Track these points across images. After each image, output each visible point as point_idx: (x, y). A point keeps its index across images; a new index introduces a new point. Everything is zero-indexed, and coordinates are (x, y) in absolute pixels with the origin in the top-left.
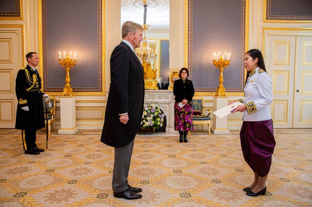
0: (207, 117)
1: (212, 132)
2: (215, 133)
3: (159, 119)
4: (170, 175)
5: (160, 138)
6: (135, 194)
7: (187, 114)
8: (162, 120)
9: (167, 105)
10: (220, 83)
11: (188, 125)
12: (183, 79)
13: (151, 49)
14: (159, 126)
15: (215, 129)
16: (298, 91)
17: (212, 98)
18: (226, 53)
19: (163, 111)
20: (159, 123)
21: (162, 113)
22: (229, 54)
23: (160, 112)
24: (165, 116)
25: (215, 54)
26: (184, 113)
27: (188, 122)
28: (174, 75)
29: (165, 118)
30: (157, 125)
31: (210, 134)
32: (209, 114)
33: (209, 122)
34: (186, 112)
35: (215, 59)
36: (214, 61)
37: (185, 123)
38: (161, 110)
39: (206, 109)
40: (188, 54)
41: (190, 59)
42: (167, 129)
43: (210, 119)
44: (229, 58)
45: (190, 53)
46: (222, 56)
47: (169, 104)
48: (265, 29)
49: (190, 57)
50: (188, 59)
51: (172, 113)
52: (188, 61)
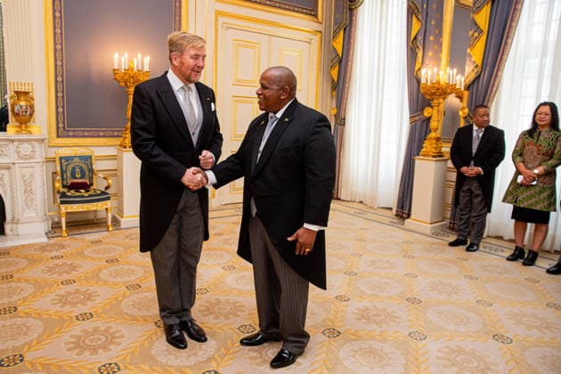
0: (103, 193)
1: (116, 222)
2: (123, 226)
9: (5, 172)
15: (122, 217)
17: (112, 151)
18: (139, 56)
22: (147, 59)
25: (116, 56)
28: (18, 99)
31: (111, 229)
32: (107, 188)
33: (108, 204)
35: (116, 67)
36: (115, 71)
39: (101, 175)
40: (55, 50)
41: (59, 63)
42: (7, 227)
43: (109, 198)
44: (146, 69)
45: (59, 47)
46: (132, 62)
47: (8, 168)
48: (218, 14)
49: (59, 58)
50: (56, 60)
51: (20, 189)
52: (56, 66)
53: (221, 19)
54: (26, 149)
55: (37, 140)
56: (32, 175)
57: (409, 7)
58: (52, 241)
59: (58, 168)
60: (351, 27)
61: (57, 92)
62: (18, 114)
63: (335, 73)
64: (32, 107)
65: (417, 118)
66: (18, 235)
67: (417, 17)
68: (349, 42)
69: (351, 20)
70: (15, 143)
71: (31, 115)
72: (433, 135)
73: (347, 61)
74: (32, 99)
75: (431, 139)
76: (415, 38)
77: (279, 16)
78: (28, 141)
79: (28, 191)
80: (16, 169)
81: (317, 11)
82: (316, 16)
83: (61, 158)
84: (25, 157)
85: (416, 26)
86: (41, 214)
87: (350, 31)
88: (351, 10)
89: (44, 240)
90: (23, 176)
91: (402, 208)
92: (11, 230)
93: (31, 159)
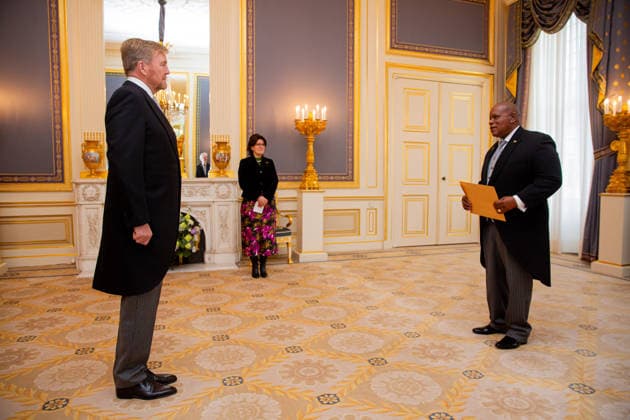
0: (285, 229)
1: (295, 257)
2: (301, 260)
3: (188, 238)
4: (205, 347)
5: (192, 276)
6: (163, 387)
7: (267, 224)
8: (197, 238)
9: (205, 209)
10: (308, 164)
11: (268, 245)
12: (256, 156)
13: (174, 93)
14: (190, 251)
15: (301, 252)
16: (444, 179)
17: (293, 194)
18: (318, 107)
19: (199, 221)
20: (188, 246)
21: (196, 224)
22: (324, 110)
23: (191, 222)
24: (202, 231)
25: (298, 109)
26: (262, 221)
27: (269, 239)
28: (219, 148)
29: (202, 235)
30: (185, 249)
31: (291, 262)
32: (288, 225)
33: (289, 239)
34: (265, 221)
35: (297, 118)
36: (296, 121)
37: (262, 242)
38: (192, 218)
39: (283, 214)
40: (248, 107)
41: (251, 118)
42: (207, 256)
43: (289, 234)
44: (324, 118)
45: (250, 104)
46: (311, 113)
47: (209, 206)
48: (388, 65)
49: (250, 114)
50: (248, 116)
51: (217, 224)
52: (248, 120)
53: (392, 71)
54: (223, 189)
55: (232, 182)
56: (227, 212)
57: (589, 38)
58: (241, 269)
60: (525, 66)
62: (218, 161)
64: (229, 155)
65: (603, 153)
66: (215, 263)
67: (597, 47)
68: (524, 82)
69: (525, 59)
70: (216, 185)
71: (228, 161)
72: (621, 169)
73: (522, 101)
74: (229, 147)
75: (618, 173)
76: (597, 69)
78: (225, 182)
79: (224, 226)
80: (215, 207)
81: (488, 55)
82: (487, 59)
84: (224, 197)
85: (597, 57)
86: (232, 245)
87: (524, 70)
88: (524, 49)
89: (236, 268)
90: (220, 213)
91: (589, 251)
92: (210, 259)
93: (227, 198)
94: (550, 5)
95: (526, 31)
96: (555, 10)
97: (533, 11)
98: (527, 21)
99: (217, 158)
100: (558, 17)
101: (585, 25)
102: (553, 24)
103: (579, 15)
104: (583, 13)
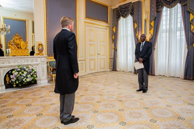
3: (35, 76)
9: (37, 66)
16: (99, 54)
28: (40, 46)
41: (48, 36)
48: (85, 22)
51: (41, 70)
52: (47, 37)
53: (86, 24)
54: (43, 59)
55: (45, 57)
56: (44, 67)
59: (49, 65)
61: (47, 44)
62: (40, 50)
63: (113, 37)
64: (43, 48)
66: (41, 84)
67: (136, 23)
68: (117, 28)
69: (117, 24)
71: (43, 50)
73: (117, 34)
74: (43, 46)
76: (136, 28)
77: (96, 22)
78: (43, 57)
79: (43, 71)
80: (40, 66)
82: (108, 22)
83: (49, 62)
85: (136, 26)
86: (46, 77)
87: (117, 26)
88: (117, 21)
90: (42, 67)
92: (39, 82)
93: (44, 62)
94: (124, 11)
95: (118, 16)
96: (125, 13)
97: (119, 12)
98: (118, 14)
99: (40, 49)
100: (126, 15)
101: (132, 17)
102: (125, 16)
103: (131, 15)
104: (132, 14)
